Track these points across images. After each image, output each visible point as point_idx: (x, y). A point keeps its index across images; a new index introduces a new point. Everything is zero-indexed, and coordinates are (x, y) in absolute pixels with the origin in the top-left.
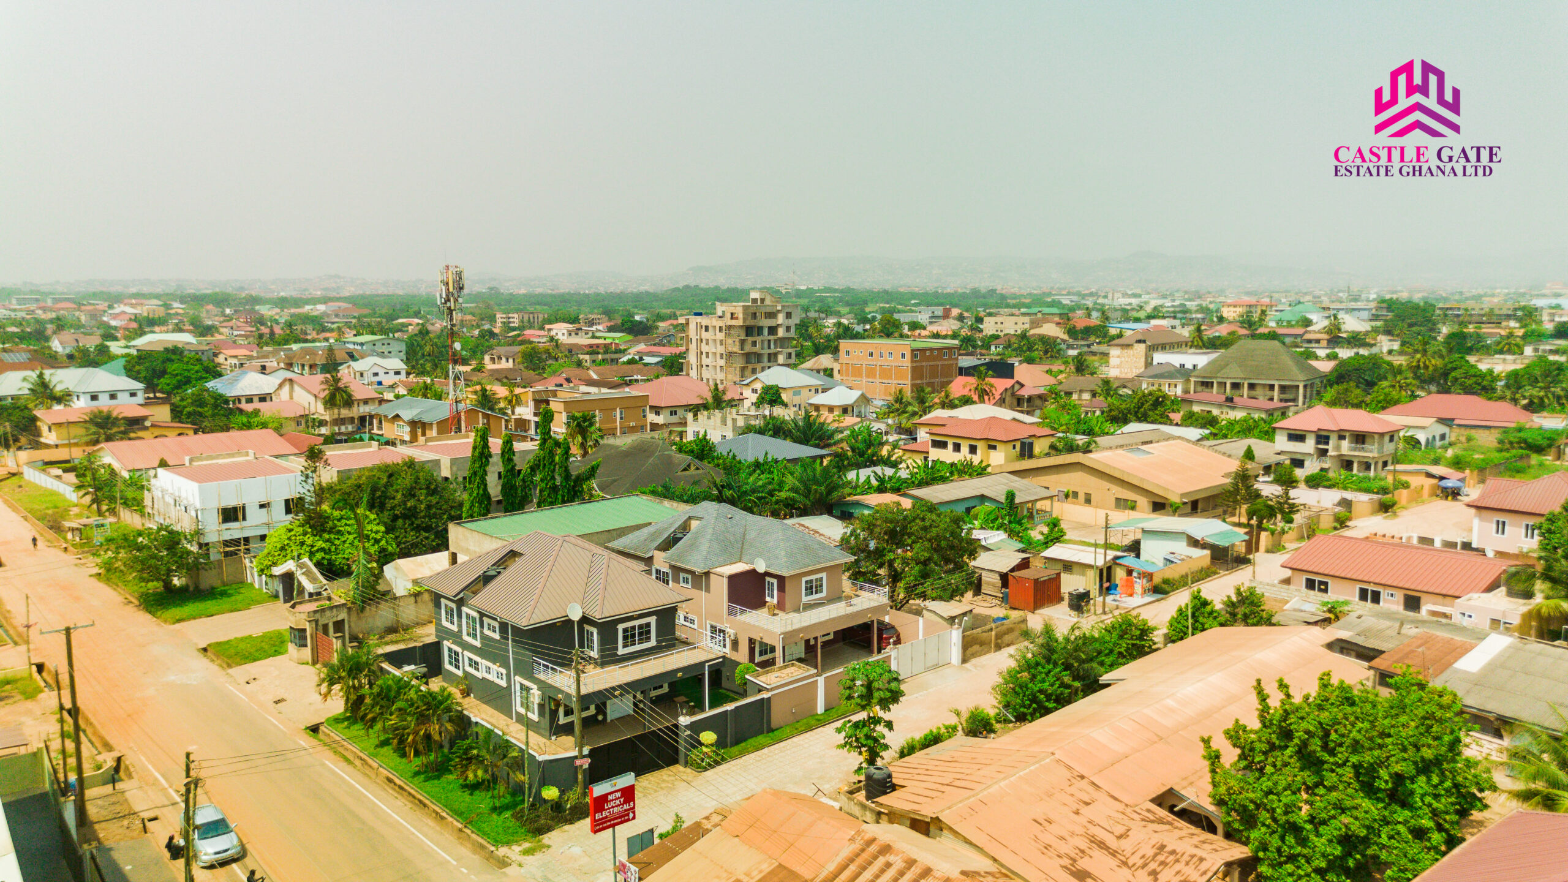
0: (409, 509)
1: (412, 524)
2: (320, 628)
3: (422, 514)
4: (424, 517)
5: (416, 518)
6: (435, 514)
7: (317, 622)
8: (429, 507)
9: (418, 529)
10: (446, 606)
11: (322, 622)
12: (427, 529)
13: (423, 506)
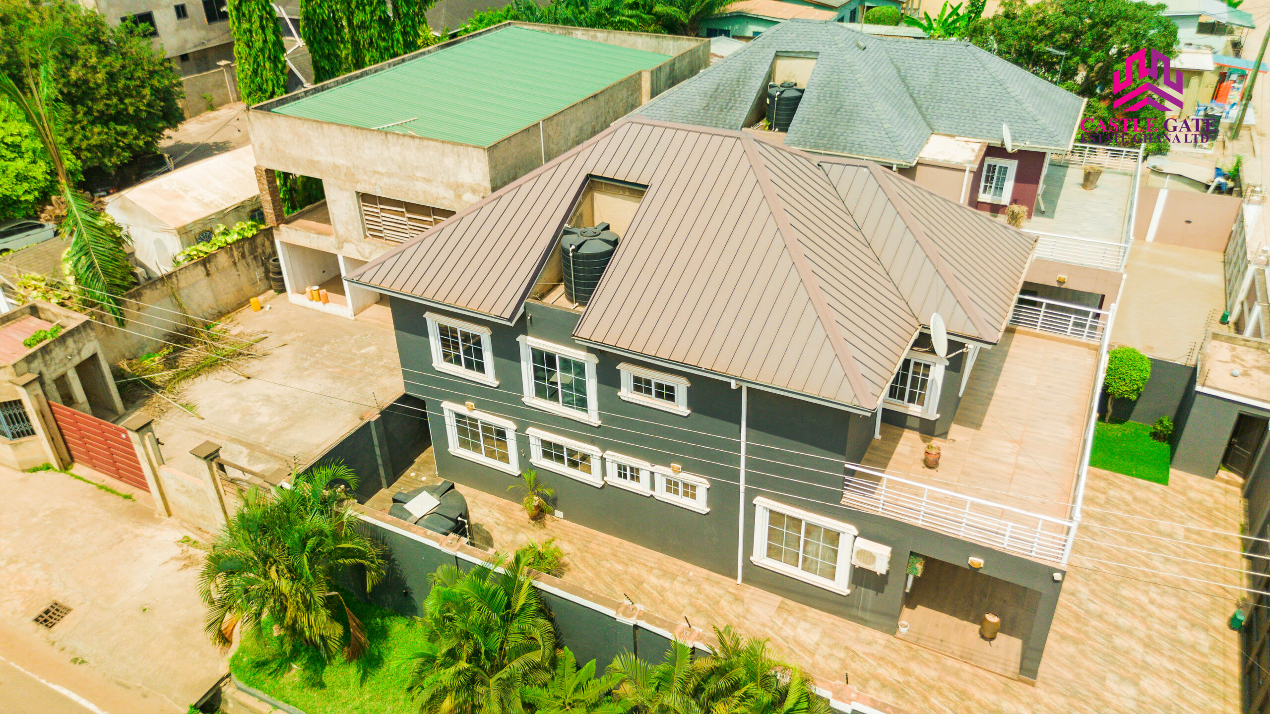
0: (76, 85)
1: (89, 112)
2: (52, 388)
3: (103, 91)
4: (108, 96)
5: (94, 100)
6: (127, 87)
7: (40, 379)
8: (112, 77)
9: (104, 119)
10: (443, 330)
11: (50, 375)
12: (119, 117)
13: (100, 77)
